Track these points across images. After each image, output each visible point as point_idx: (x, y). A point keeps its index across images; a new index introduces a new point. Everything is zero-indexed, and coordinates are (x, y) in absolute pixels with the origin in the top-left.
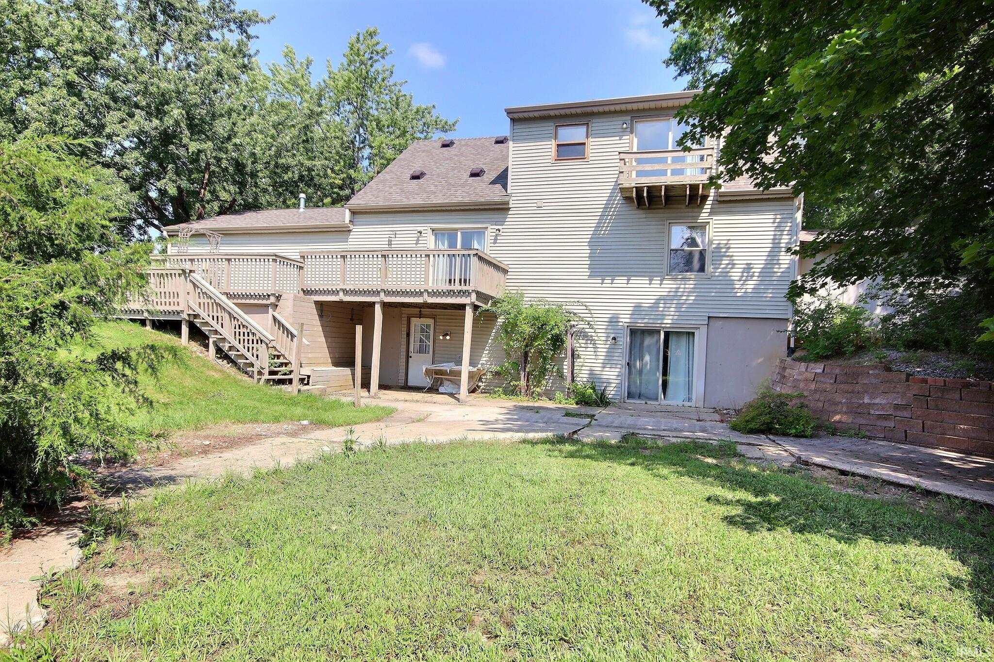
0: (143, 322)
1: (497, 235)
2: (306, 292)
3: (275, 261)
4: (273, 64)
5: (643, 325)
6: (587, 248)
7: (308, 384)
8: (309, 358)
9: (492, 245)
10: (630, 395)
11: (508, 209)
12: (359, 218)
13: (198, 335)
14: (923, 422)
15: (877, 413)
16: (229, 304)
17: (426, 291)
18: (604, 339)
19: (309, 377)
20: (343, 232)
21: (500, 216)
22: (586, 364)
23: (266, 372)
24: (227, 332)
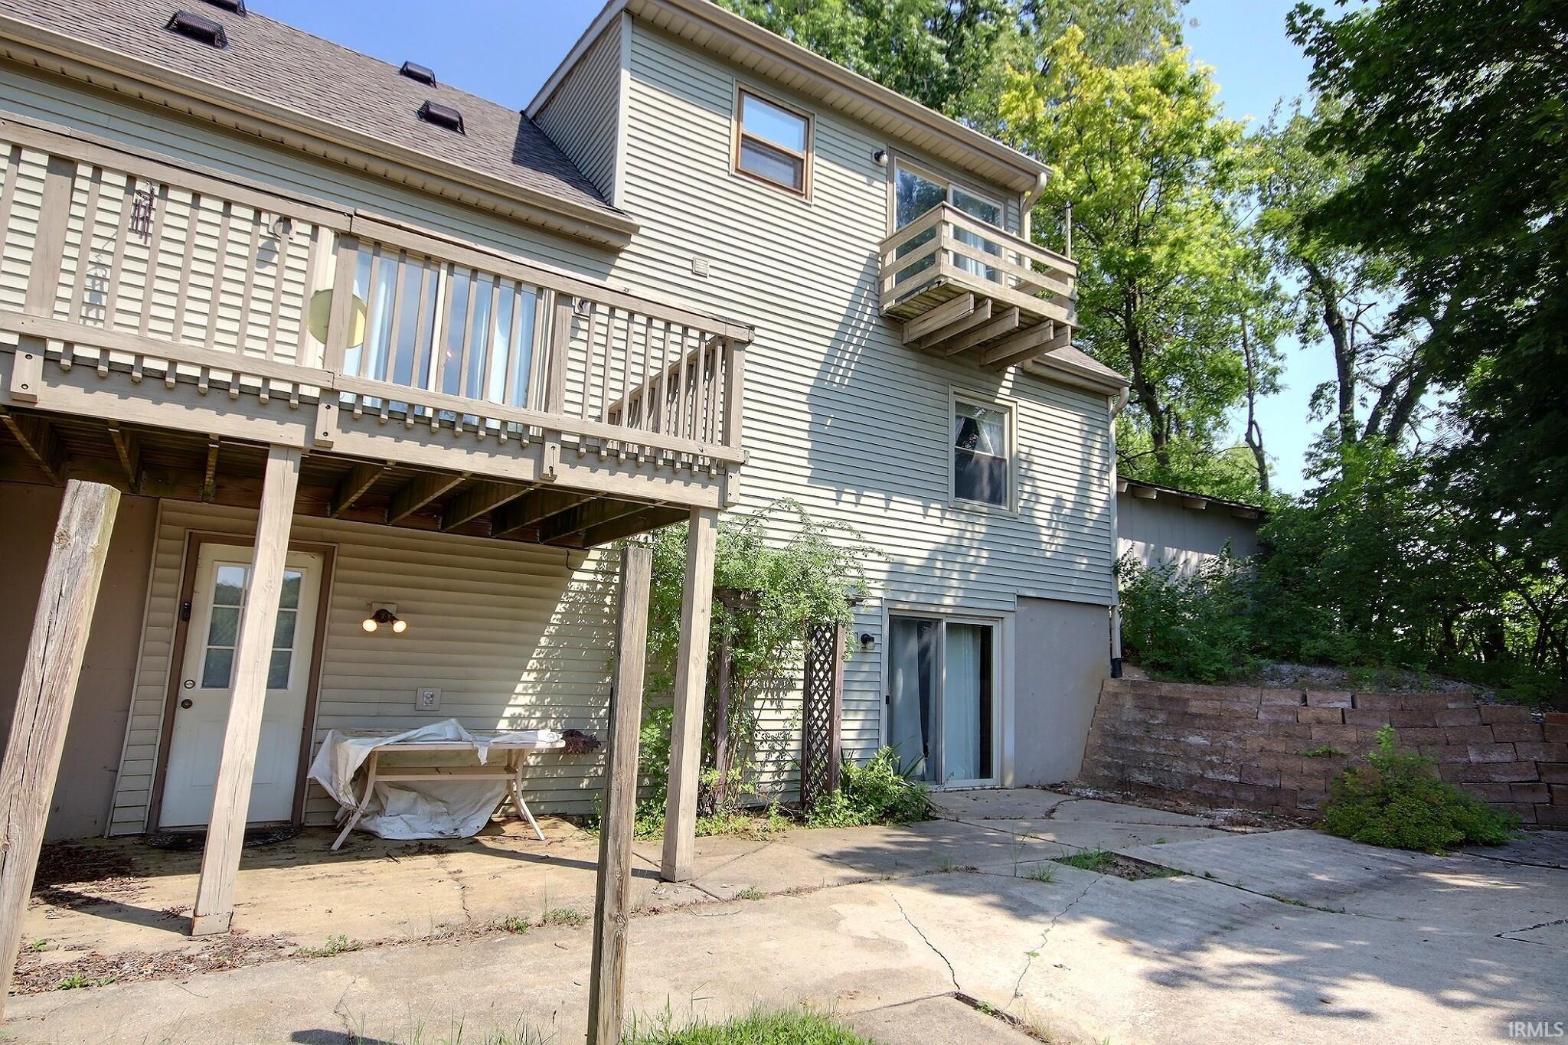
5: (907, 607)
6: (806, 407)
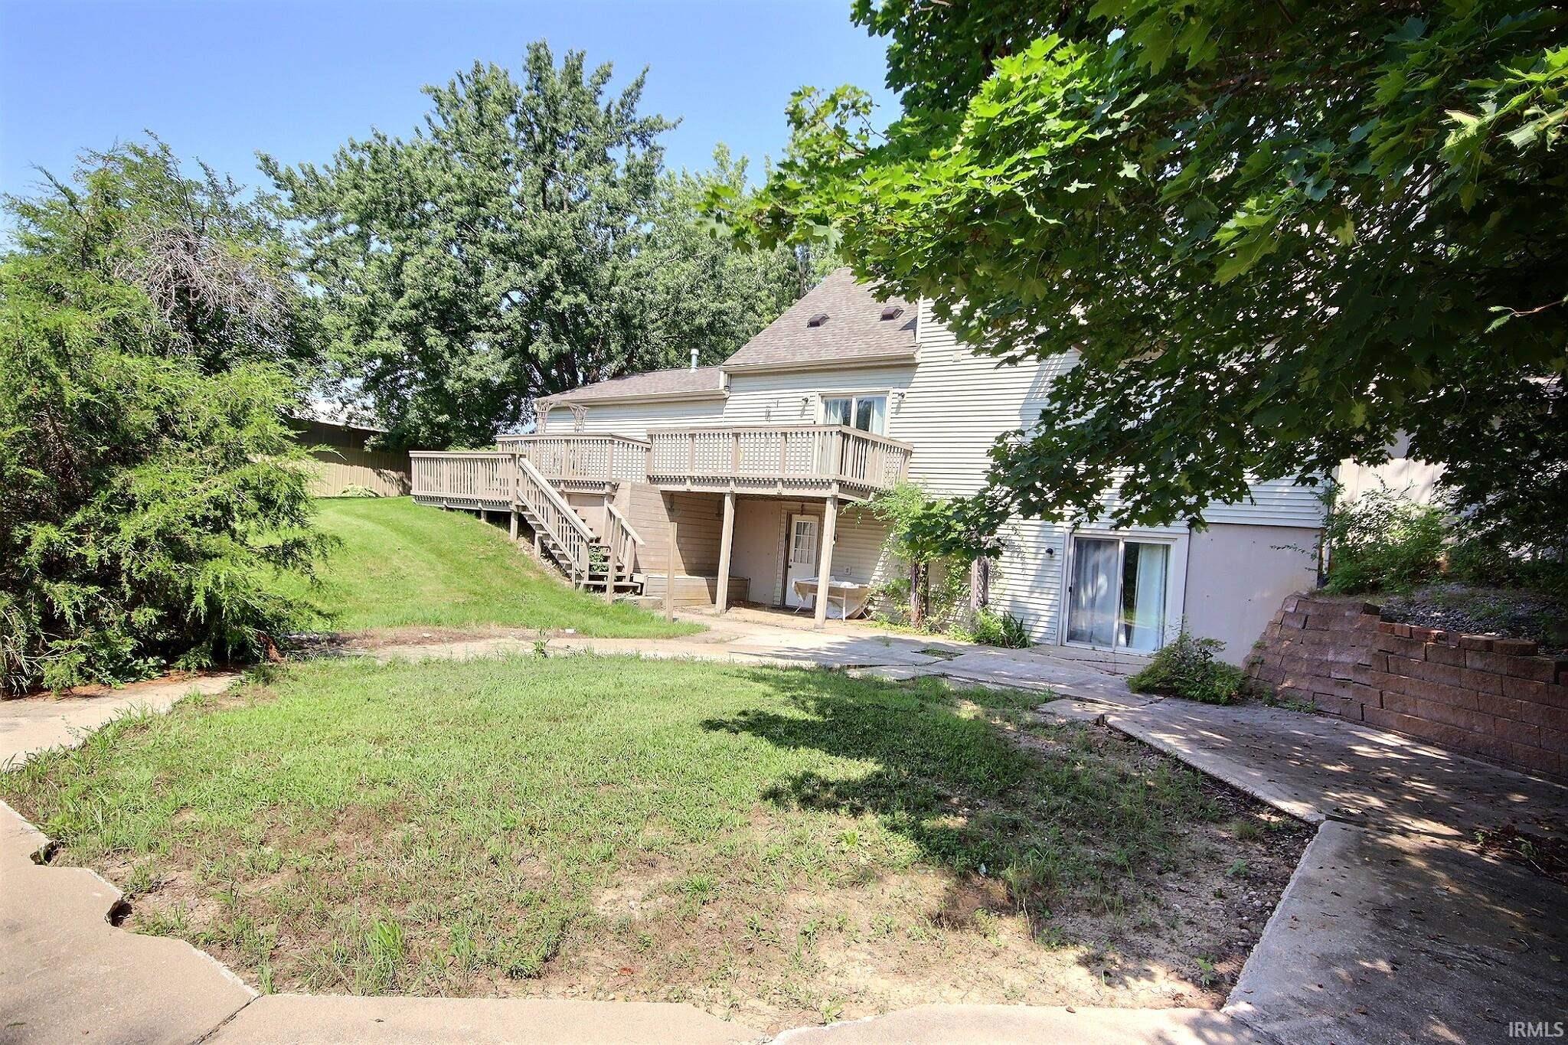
0: (478, 514)
1: (900, 402)
2: (653, 480)
3: (611, 442)
4: (697, 174)
6: (1018, 418)
7: (641, 594)
8: (652, 563)
9: (894, 415)
10: (1073, 636)
11: (916, 365)
12: (738, 383)
13: (526, 529)
14: (1381, 693)
15: (1339, 676)
16: (553, 492)
17: (781, 480)
18: (1033, 550)
19: (642, 585)
20: (715, 401)
21: (905, 375)
22: (1009, 587)
23: (586, 575)
24: (551, 529)
